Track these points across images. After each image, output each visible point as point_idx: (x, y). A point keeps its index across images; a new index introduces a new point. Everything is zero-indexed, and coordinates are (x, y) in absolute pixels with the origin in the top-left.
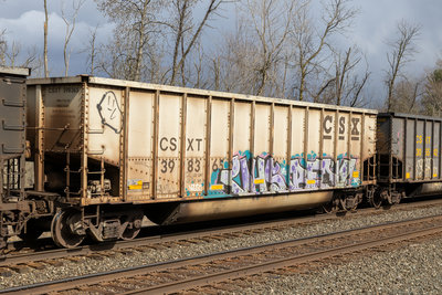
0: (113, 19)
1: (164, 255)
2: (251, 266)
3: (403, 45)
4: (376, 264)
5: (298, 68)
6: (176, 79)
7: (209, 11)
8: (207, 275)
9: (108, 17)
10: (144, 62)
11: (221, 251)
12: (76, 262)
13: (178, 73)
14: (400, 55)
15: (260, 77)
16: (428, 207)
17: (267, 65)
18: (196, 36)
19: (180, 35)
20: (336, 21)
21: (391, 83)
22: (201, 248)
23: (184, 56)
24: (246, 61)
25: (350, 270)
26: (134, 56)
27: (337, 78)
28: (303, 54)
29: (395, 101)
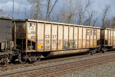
0: (31, 4)
1: (44, 66)
2: (67, 68)
3: (106, 10)
4: (100, 68)
5: (79, 17)
6: (47, 20)
7: (56, 2)
8: (56, 71)
9: (29, 3)
10: (39, 15)
11: (59, 64)
12: (22, 67)
13: (48, 18)
14: (106, 13)
15: (69, 19)
16: (113, 53)
17: (71, 16)
18: (52, 8)
19: (48, 8)
20: (89, 4)
21: (103, 20)
22: (54, 64)
23: (49, 13)
24: (65, 15)
25: (93, 69)
26: (36, 14)
27: (89, 19)
28: (80, 13)
29: (104, 25)
